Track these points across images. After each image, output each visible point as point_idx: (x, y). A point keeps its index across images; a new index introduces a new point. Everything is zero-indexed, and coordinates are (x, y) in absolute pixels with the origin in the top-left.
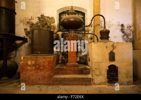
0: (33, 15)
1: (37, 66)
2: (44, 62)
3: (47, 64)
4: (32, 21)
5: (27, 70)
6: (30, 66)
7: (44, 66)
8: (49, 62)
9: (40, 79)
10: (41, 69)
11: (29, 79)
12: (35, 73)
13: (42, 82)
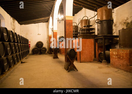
0: (129, 16)
1: (119, 56)
2: (122, 54)
3: (125, 55)
4: (127, 21)
5: (113, 58)
6: (115, 55)
7: (123, 57)
8: (126, 54)
9: (120, 65)
10: (121, 59)
11: (115, 64)
12: (118, 60)
13: (122, 68)
